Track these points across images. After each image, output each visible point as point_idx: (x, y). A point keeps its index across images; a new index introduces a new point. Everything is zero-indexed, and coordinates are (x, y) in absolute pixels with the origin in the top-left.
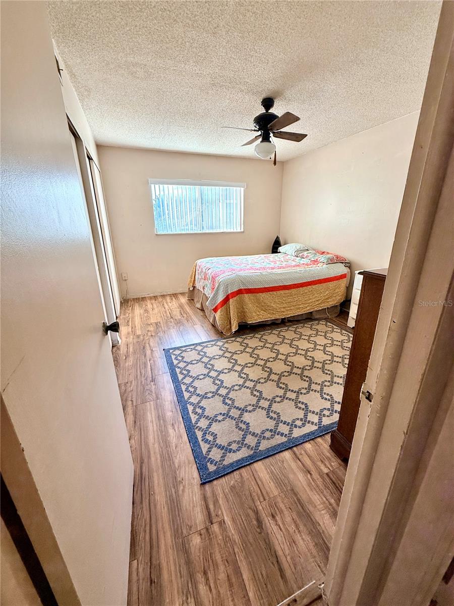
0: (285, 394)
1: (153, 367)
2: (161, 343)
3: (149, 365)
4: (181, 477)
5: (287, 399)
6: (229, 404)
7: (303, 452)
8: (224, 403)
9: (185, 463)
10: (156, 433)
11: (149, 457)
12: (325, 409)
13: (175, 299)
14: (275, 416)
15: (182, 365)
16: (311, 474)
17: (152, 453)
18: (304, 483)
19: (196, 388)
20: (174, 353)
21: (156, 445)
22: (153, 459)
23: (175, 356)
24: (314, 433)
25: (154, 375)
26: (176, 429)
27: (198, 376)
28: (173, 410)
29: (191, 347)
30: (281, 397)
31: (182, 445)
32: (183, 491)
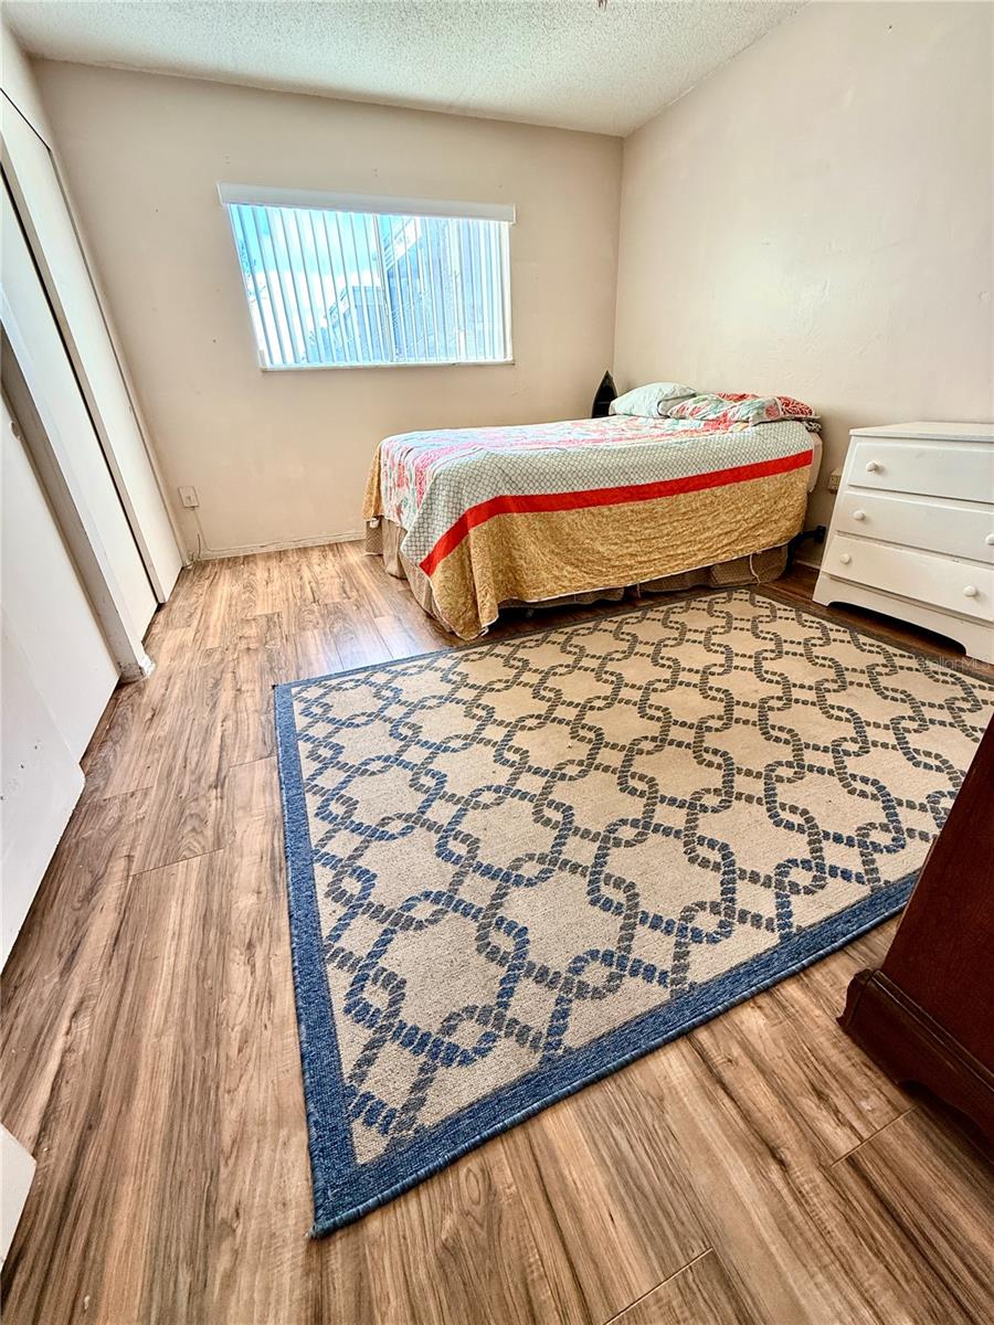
0: (649, 813)
1: (228, 741)
2: (271, 669)
3: (219, 734)
4: (234, 1201)
5: (656, 830)
6: (460, 857)
7: (736, 1051)
8: (443, 853)
9: (263, 1123)
10: (180, 982)
11: (128, 1096)
12: (793, 862)
13: (334, 555)
14: (619, 897)
15: (320, 730)
16: (782, 1163)
17: (143, 1075)
18: (760, 1214)
19: (351, 805)
20: (304, 694)
21: (169, 1041)
22: (139, 1105)
23: (303, 705)
24: (767, 964)
25: (225, 765)
26: (259, 964)
27: (365, 764)
28: (263, 889)
29: (357, 677)
30: (635, 823)
31: (267, 1034)
32: (230, 1277)
